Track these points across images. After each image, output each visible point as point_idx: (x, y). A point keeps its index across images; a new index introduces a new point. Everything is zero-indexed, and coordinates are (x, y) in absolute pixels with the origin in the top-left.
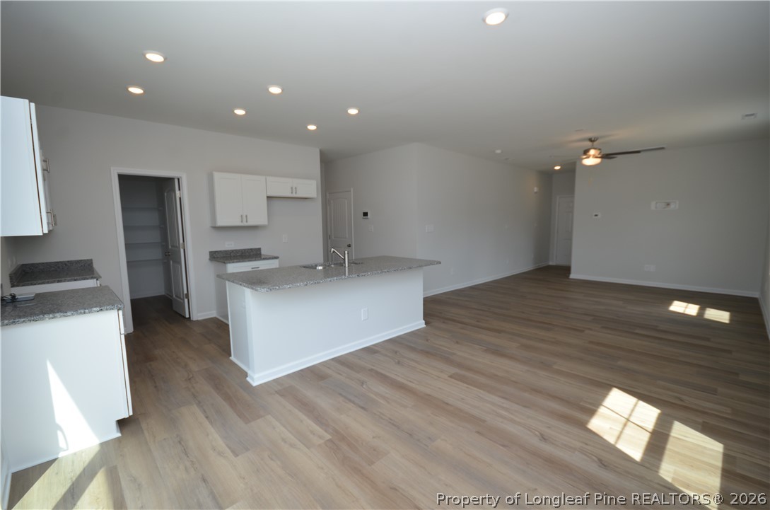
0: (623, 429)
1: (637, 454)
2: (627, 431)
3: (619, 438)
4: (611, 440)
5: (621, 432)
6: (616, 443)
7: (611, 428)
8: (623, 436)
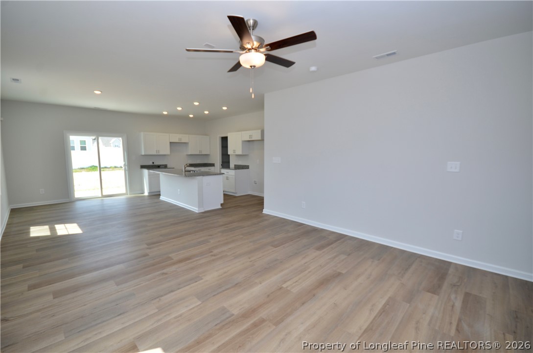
1: (58, 226)
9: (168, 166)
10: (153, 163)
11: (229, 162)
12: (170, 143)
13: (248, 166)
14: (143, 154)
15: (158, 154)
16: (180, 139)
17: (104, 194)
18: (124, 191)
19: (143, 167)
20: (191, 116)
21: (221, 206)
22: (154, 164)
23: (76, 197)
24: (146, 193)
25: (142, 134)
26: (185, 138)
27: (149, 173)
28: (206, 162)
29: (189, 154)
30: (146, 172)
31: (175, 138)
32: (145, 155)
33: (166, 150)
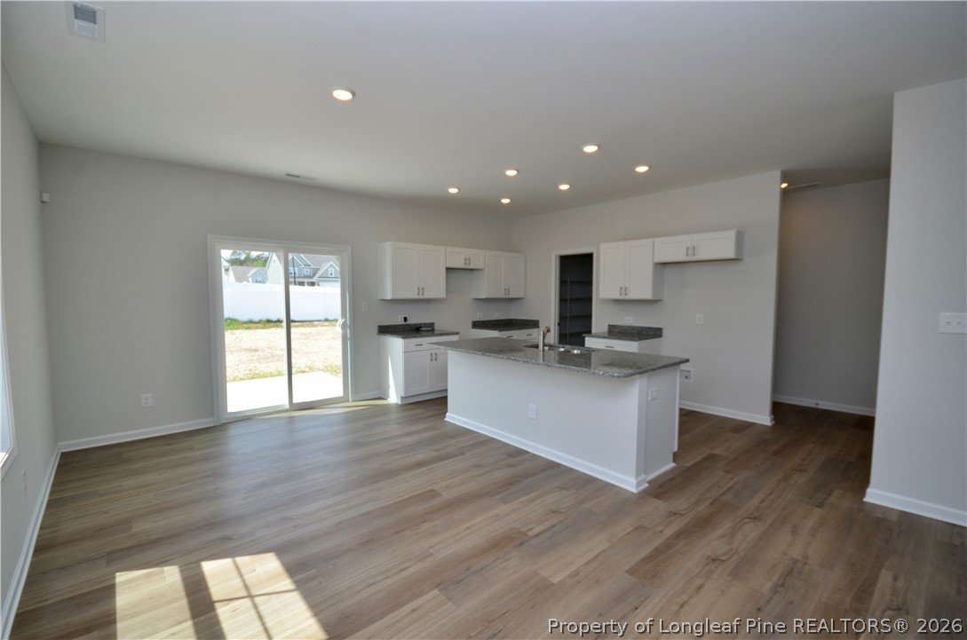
0: (244, 581)
1: (209, 567)
2: (237, 582)
3: (237, 568)
4: (239, 560)
5: (241, 575)
6: (235, 562)
7: (254, 570)
8: (235, 573)
9: (436, 327)
10: (405, 319)
11: (589, 317)
12: (448, 269)
13: (660, 330)
14: (389, 297)
15: (421, 297)
16: (467, 260)
17: (295, 400)
18: (339, 393)
19: (385, 330)
20: (506, 201)
21: (674, 461)
22: (409, 322)
23: (230, 410)
24: (394, 398)
25: (388, 245)
26: (478, 258)
27: (406, 346)
28: (512, 316)
29: (484, 296)
30: (396, 344)
31: (457, 258)
32: (394, 301)
33: (437, 289)
